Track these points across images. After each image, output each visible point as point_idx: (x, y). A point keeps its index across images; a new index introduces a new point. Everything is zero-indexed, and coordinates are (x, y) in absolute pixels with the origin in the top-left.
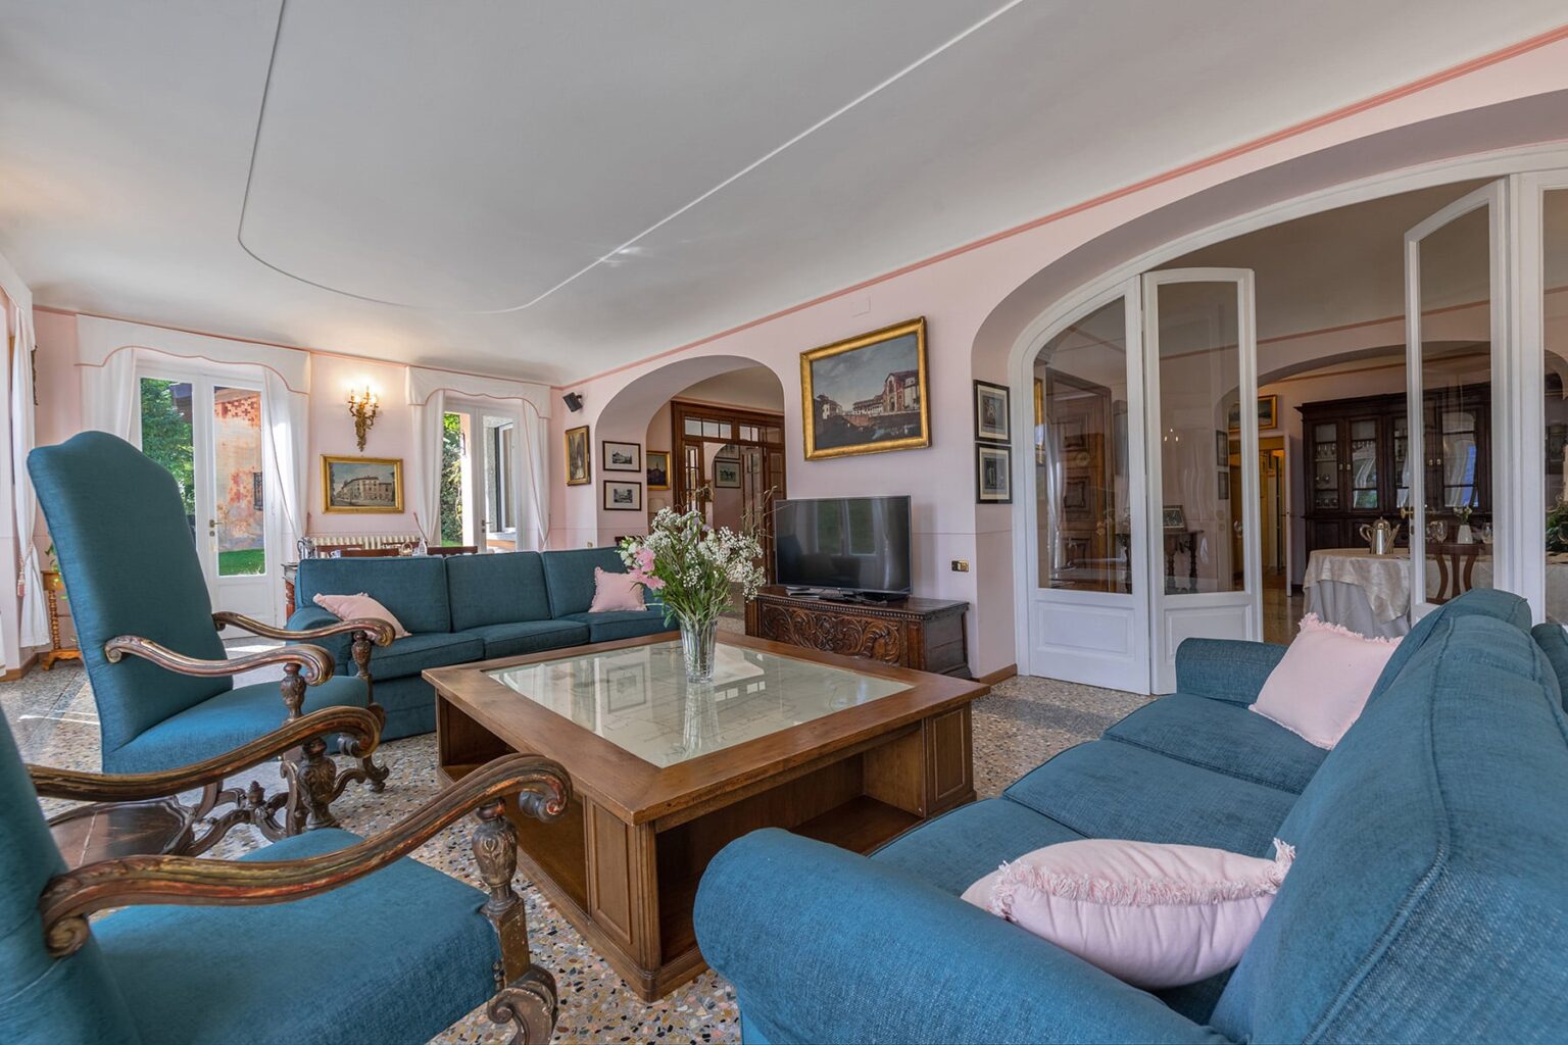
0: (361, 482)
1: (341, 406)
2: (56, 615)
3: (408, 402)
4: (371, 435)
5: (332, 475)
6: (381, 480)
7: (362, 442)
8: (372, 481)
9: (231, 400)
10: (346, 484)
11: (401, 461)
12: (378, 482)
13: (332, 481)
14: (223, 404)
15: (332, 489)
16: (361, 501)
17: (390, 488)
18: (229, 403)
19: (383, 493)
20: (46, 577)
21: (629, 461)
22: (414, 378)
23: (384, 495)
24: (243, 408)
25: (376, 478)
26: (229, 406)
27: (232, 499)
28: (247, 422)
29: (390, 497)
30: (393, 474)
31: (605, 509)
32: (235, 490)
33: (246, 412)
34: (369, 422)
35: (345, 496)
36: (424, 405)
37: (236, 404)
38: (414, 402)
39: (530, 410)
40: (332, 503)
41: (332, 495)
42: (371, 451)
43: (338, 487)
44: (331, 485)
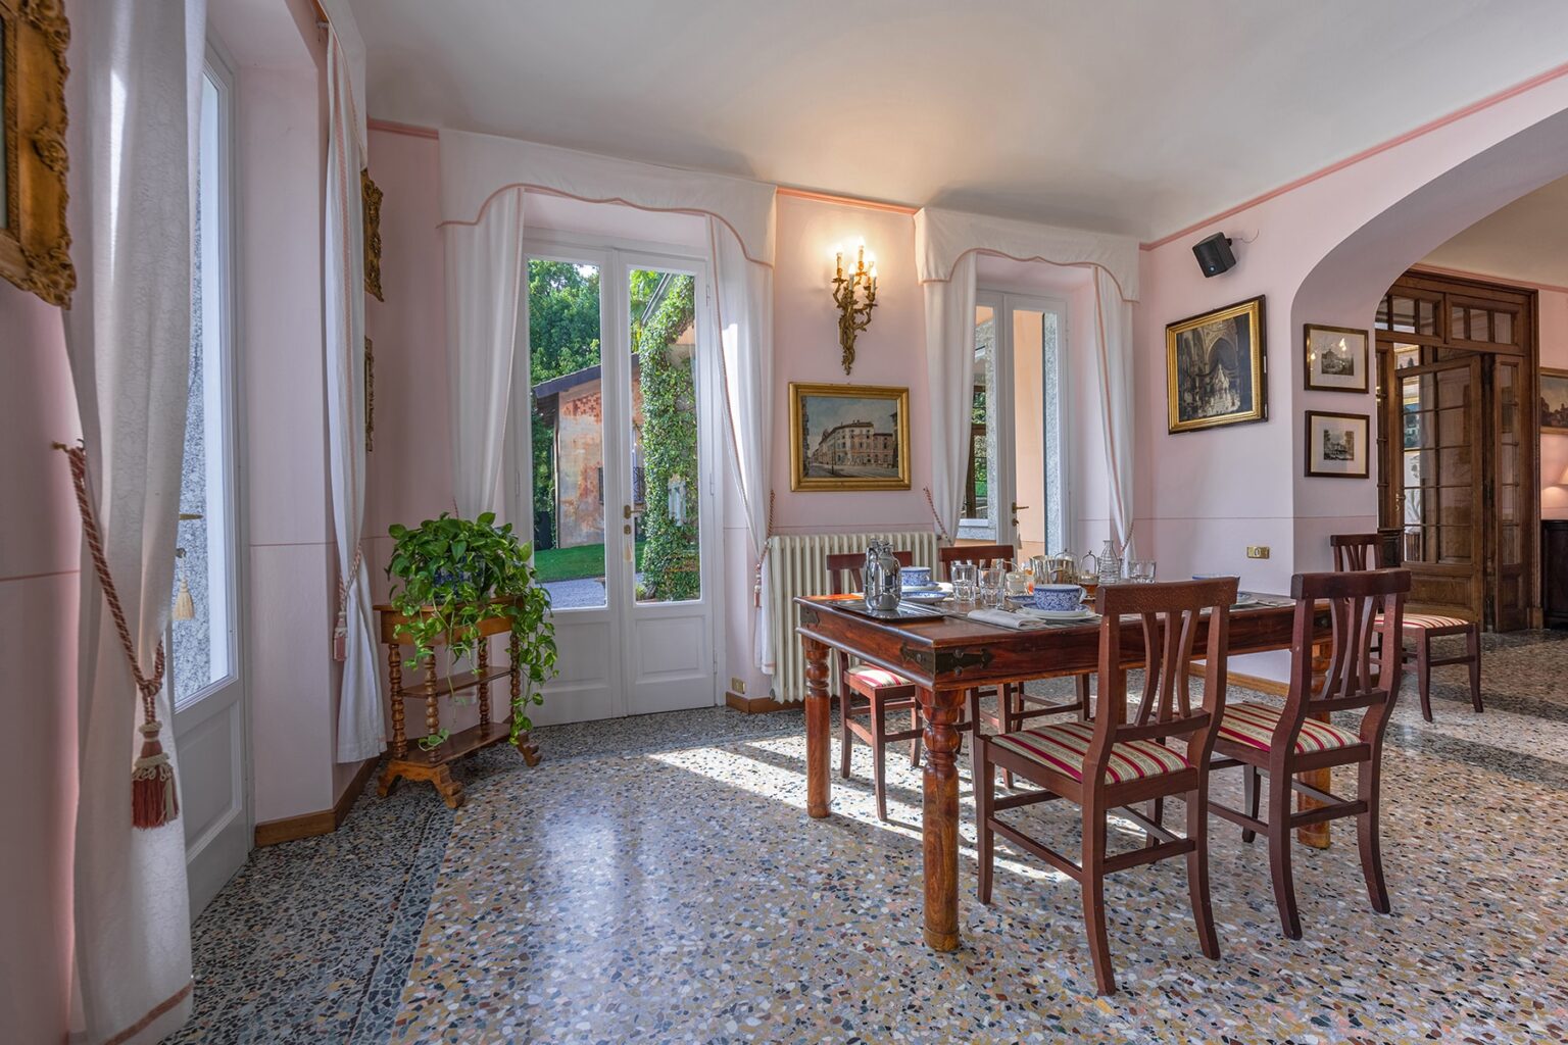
0: (847, 430)
1: (819, 291)
2: (400, 692)
3: (921, 275)
4: (863, 343)
5: (806, 420)
6: (878, 428)
7: (849, 358)
8: (864, 430)
9: (580, 397)
10: (826, 436)
11: (907, 390)
12: (872, 432)
13: (806, 431)
14: (574, 401)
15: (807, 447)
16: (847, 467)
17: (889, 441)
18: (579, 400)
19: (880, 451)
20: (386, 617)
21: (1348, 370)
22: (932, 229)
23: (881, 457)
24: (590, 405)
25: (869, 425)
26: (578, 403)
27: (581, 495)
28: (593, 418)
29: (890, 458)
30: (895, 416)
31: (1309, 474)
32: (583, 486)
33: (592, 408)
34: (860, 318)
35: (826, 459)
36: (946, 282)
37: (584, 400)
38: (934, 277)
39: (1109, 287)
40: (805, 469)
41: (806, 457)
42: (862, 375)
43: (814, 441)
44: (805, 439)
